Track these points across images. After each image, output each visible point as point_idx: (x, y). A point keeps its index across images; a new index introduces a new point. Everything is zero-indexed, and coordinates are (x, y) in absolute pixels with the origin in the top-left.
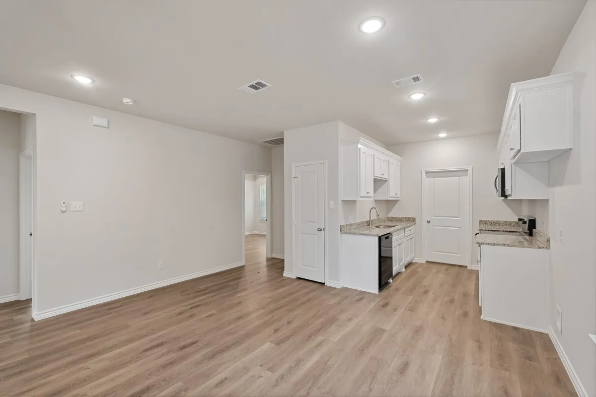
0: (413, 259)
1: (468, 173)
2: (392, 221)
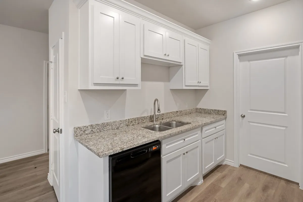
0: (223, 161)
1: (299, 51)
2: (201, 113)
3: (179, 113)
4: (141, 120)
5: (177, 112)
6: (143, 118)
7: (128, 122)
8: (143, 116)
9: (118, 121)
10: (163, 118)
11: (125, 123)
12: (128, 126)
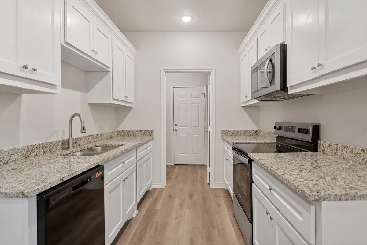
2: (123, 136)
3: (99, 137)
4: (48, 148)
5: (97, 135)
6: (52, 143)
7: (26, 150)
8: (51, 140)
9: (6, 150)
10: (80, 143)
11: (21, 153)
12: (26, 158)
